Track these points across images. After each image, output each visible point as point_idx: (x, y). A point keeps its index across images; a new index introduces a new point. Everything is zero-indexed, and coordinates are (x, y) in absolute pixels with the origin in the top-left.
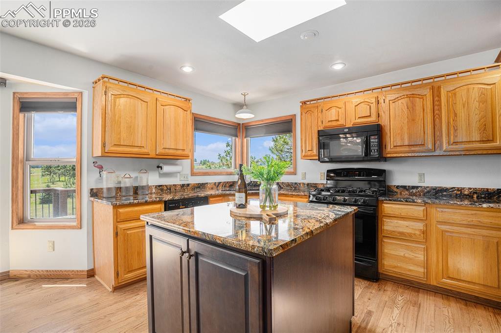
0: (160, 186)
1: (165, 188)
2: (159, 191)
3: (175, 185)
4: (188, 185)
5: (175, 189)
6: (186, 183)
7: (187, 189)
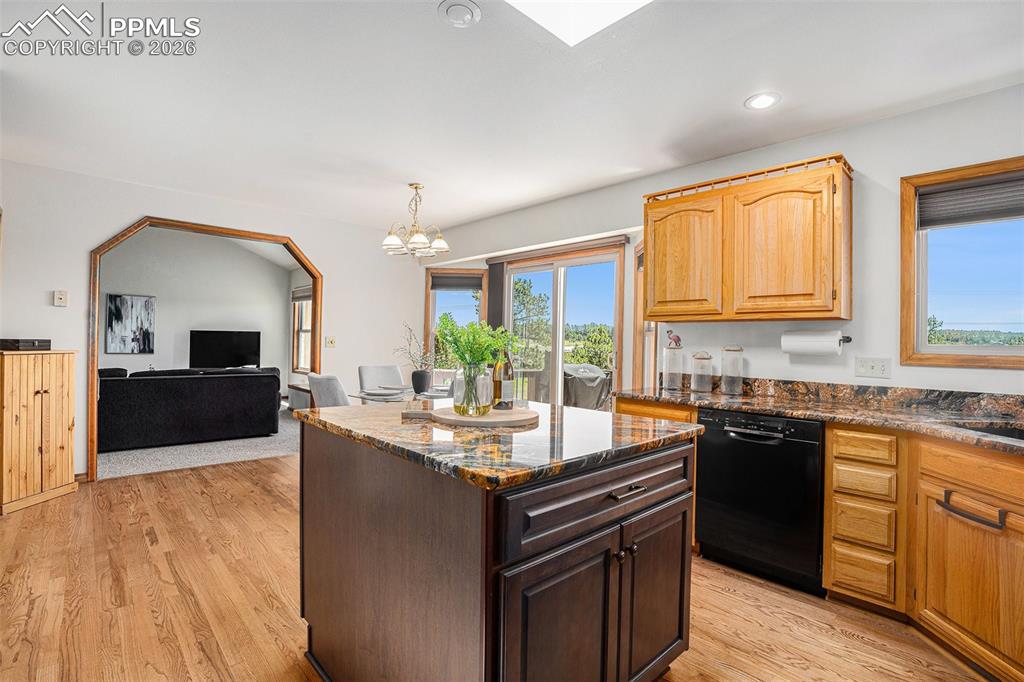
0: (786, 383)
1: (803, 390)
2: (784, 393)
3: (834, 387)
4: (883, 390)
5: (834, 397)
6: (874, 382)
7: (879, 402)
